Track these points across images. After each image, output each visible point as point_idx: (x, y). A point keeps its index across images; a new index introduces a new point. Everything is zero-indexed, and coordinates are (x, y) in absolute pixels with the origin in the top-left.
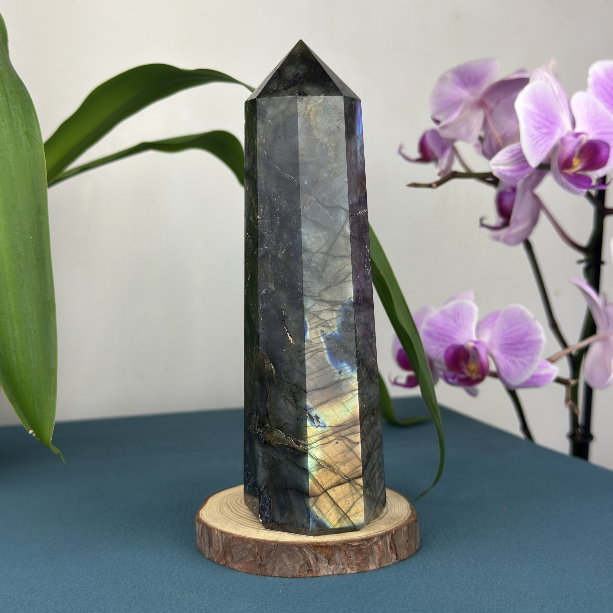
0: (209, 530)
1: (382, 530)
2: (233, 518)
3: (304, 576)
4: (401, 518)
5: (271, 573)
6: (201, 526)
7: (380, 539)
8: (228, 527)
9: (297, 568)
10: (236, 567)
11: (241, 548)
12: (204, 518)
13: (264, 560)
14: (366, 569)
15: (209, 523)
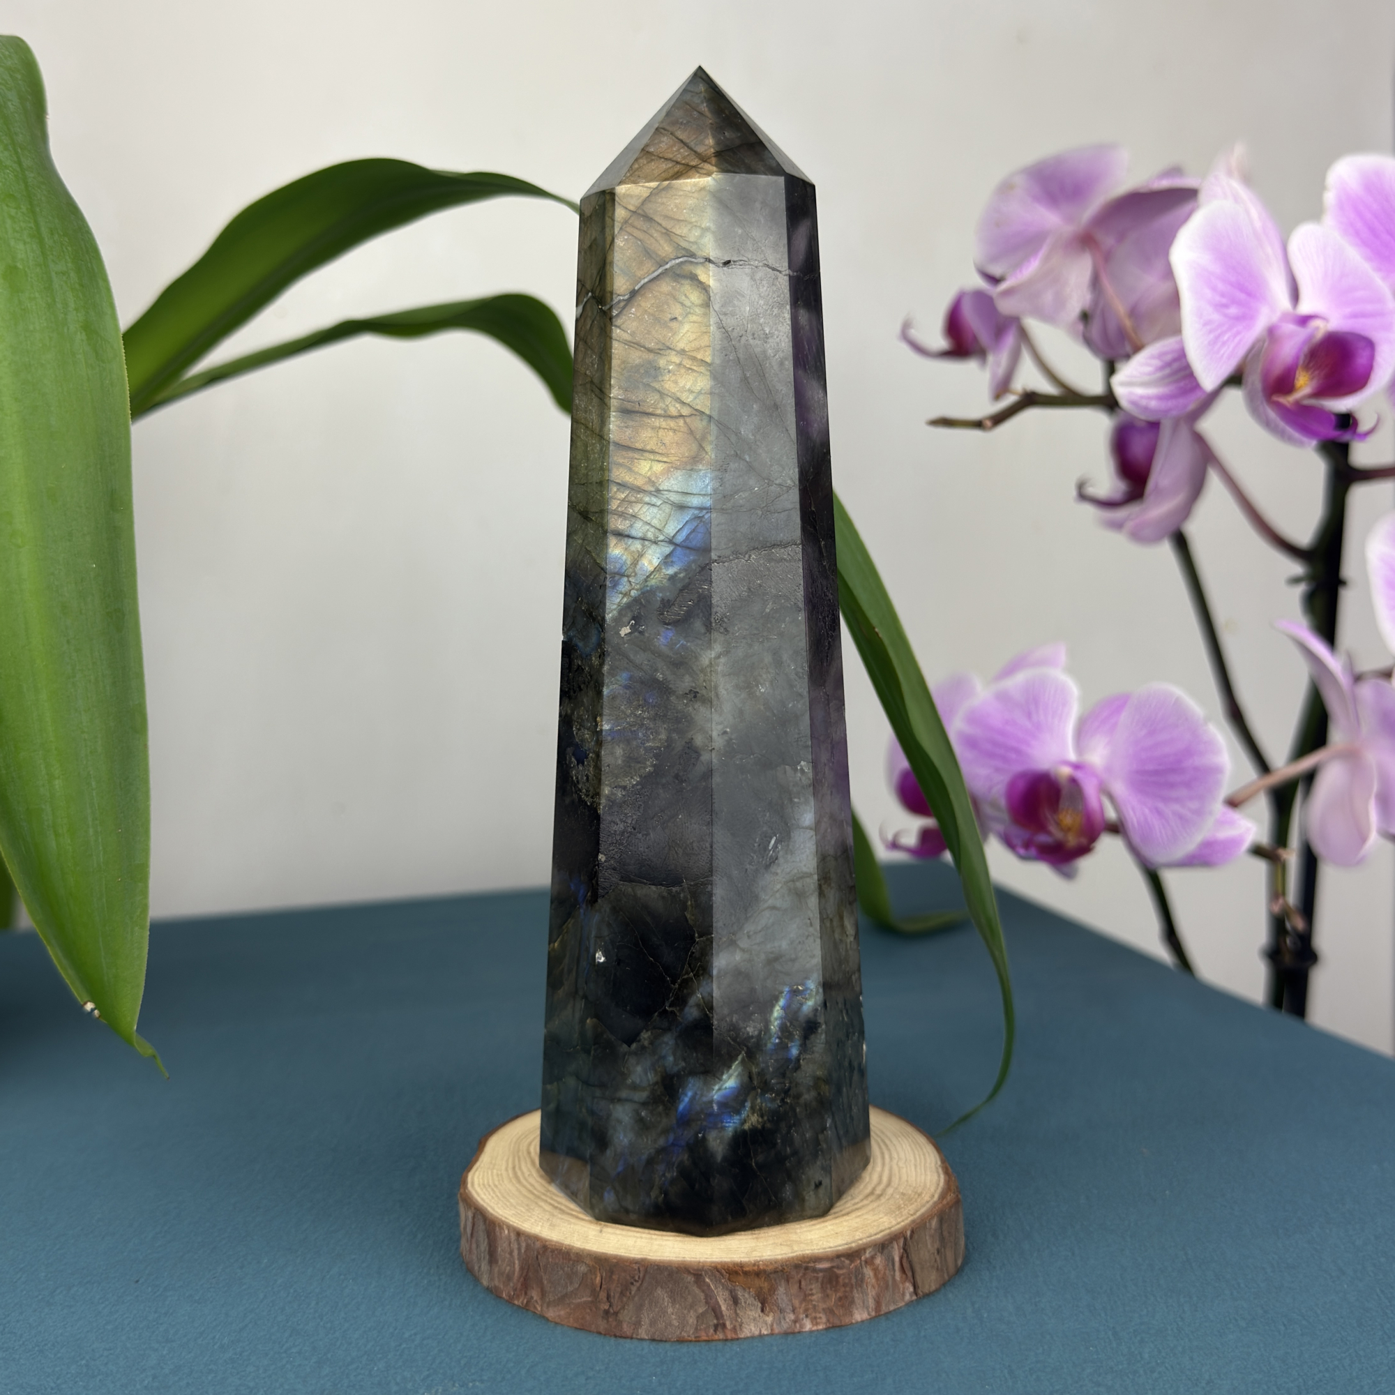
0: (489, 1225)
1: (883, 1228)
2: (544, 1194)
3: (706, 1338)
4: (923, 1195)
5: (631, 1331)
6: (470, 1214)
7: (879, 1251)
8: (533, 1221)
9: (692, 1320)
10: (551, 1313)
11: (564, 1271)
12: (478, 1193)
13: (615, 1301)
14: (847, 1321)
15: (489, 1209)
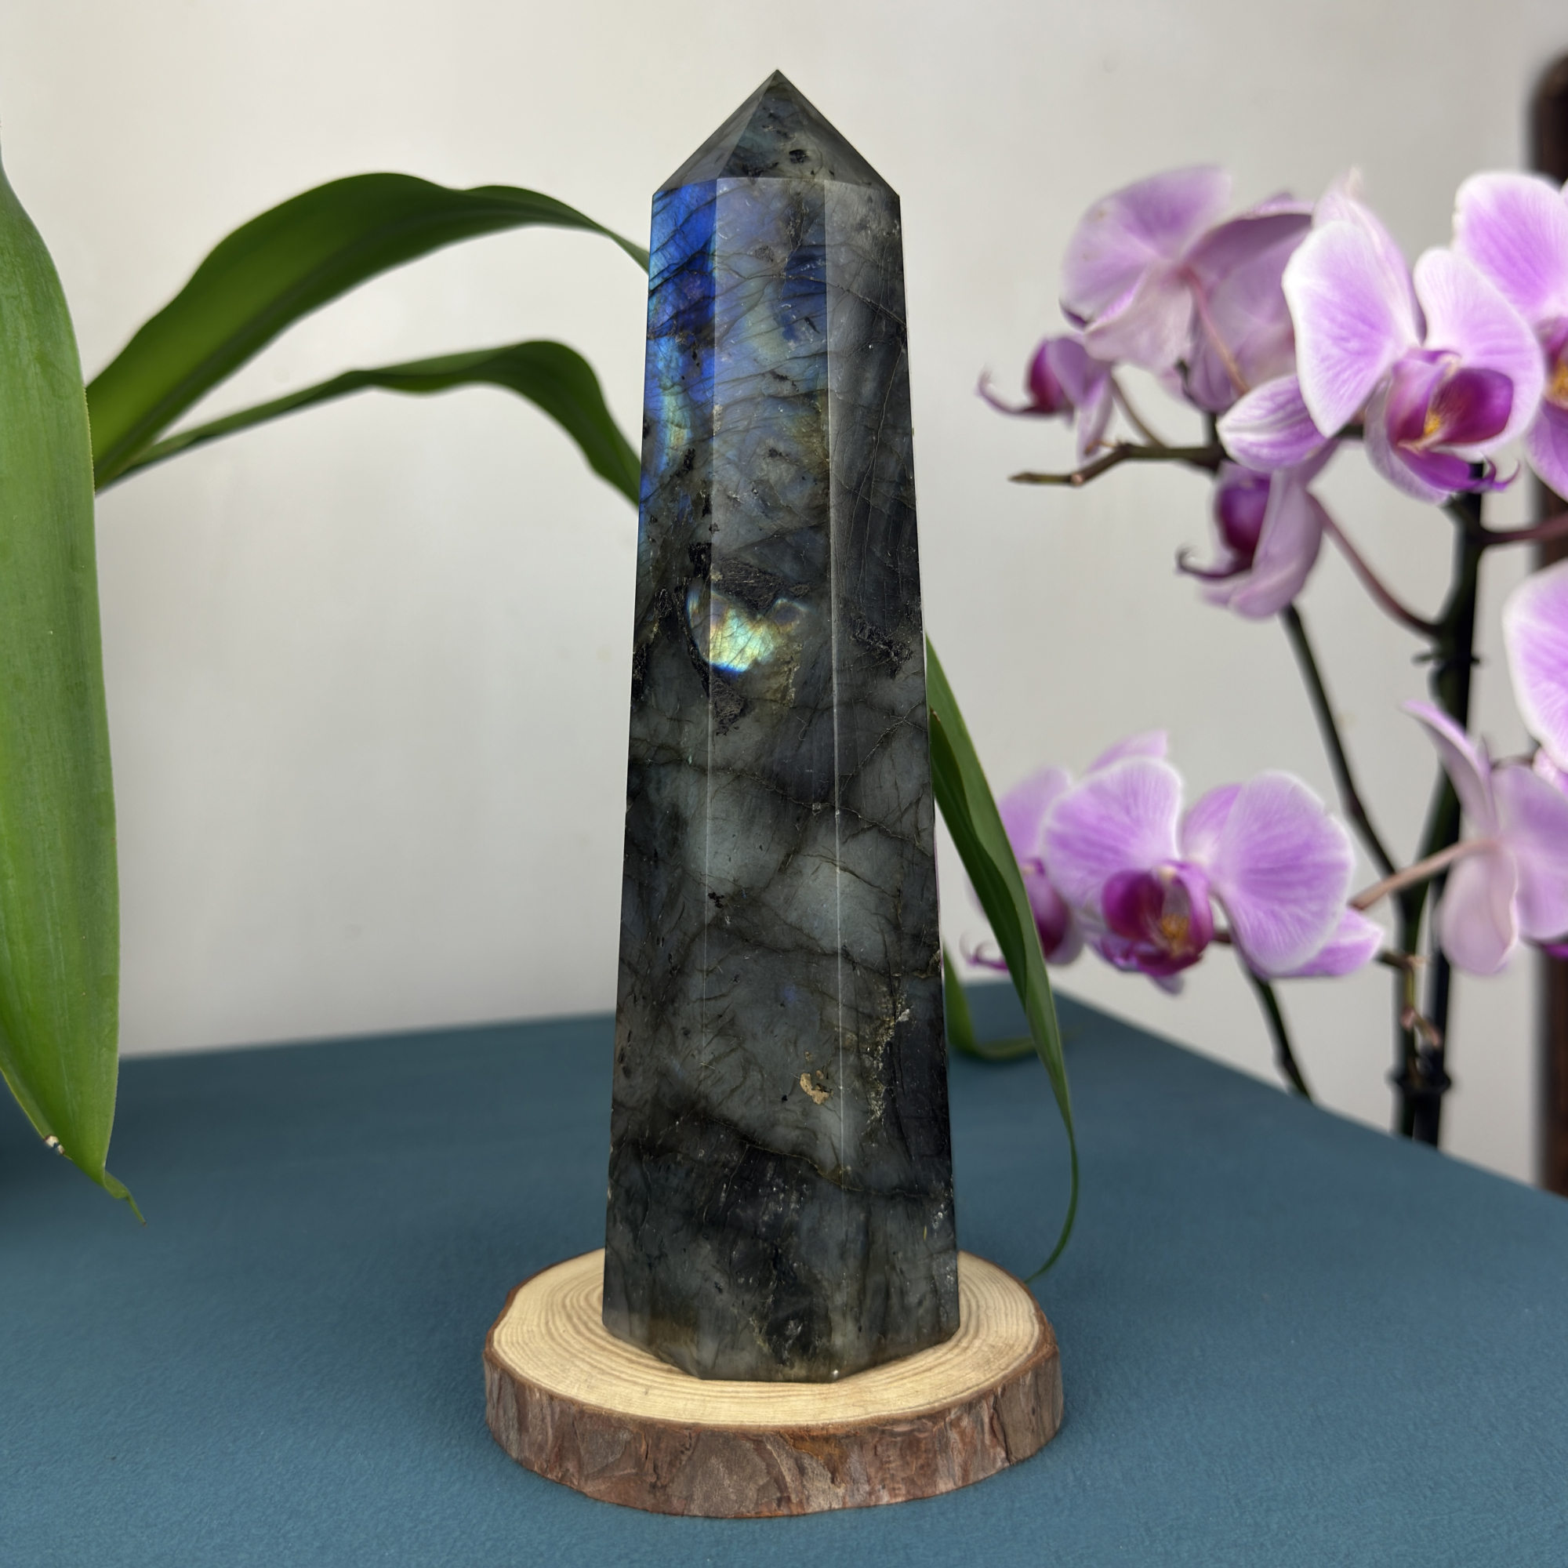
0: (518, 1388)
1: (970, 1385)
2: (582, 1353)
3: (769, 1514)
4: (1015, 1348)
5: (682, 1508)
6: (496, 1376)
7: (966, 1412)
8: (568, 1382)
9: (751, 1493)
10: (589, 1488)
11: (604, 1439)
12: (505, 1353)
13: (663, 1473)
14: (930, 1491)
15: (518, 1369)
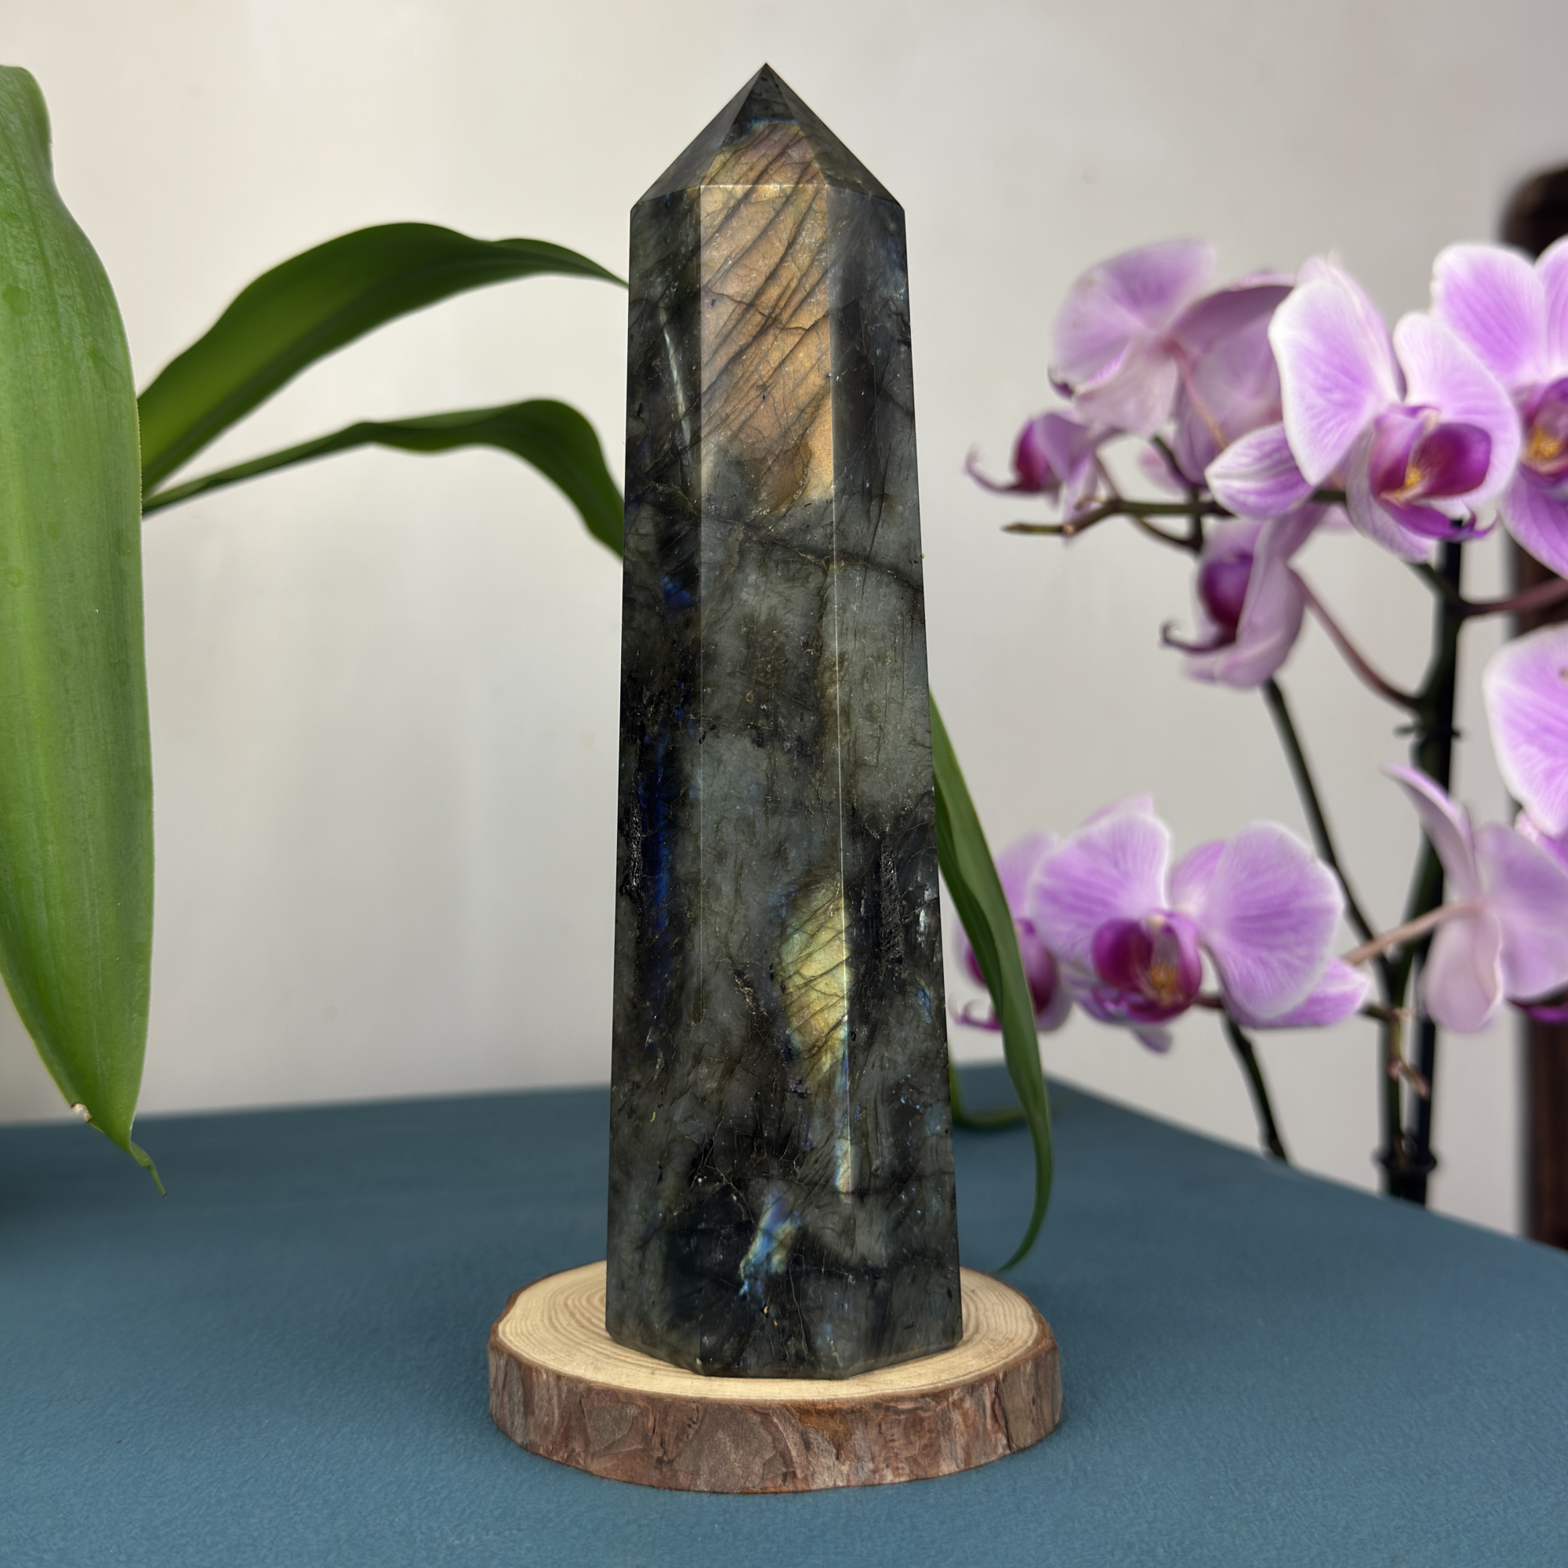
0: (524, 1371)
1: (972, 1370)
2: (586, 1342)
3: (773, 1490)
4: (1015, 1341)
5: (688, 1483)
6: (502, 1362)
7: (968, 1392)
8: (575, 1364)
9: (757, 1468)
10: (595, 1466)
11: (611, 1416)
12: (510, 1341)
13: (670, 1447)
14: (933, 1473)
15: (524, 1354)
